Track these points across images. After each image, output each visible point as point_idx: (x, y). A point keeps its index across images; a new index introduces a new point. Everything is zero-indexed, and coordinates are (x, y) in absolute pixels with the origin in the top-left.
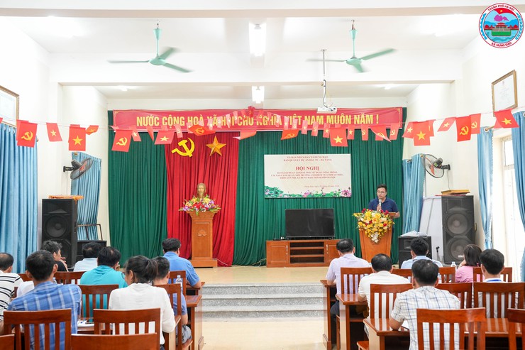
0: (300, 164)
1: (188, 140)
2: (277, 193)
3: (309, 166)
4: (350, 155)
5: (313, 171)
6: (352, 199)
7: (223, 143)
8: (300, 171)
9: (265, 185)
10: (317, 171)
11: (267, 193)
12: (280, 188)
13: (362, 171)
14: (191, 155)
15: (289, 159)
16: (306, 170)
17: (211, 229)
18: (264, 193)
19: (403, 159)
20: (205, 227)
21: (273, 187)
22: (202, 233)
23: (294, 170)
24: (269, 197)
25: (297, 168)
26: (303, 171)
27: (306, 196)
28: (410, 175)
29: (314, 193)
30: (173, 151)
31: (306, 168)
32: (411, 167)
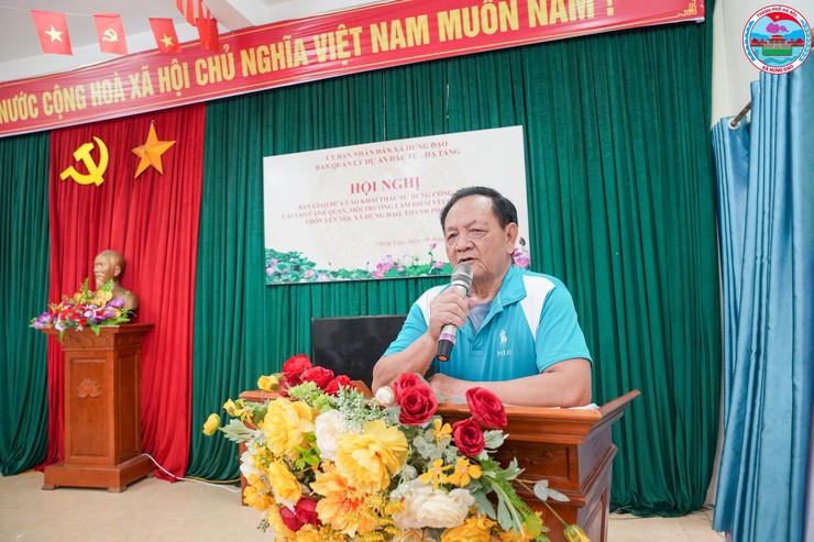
0: (364, 174)
1: (95, 144)
2: (297, 268)
3: (389, 178)
4: (519, 129)
5: (403, 191)
7: (169, 140)
8: (361, 196)
9: (268, 245)
10: (413, 190)
11: (270, 271)
12: (307, 254)
14: (99, 181)
15: (330, 162)
16: (381, 191)
17: (112, 378)
18: (263, 269)
19: (715, 121)
20: (97, 372)
21: (286, 252)
22: (87, 388)
23: (346, 195)
24: (277, 281)
25: (356, 188)
26: (372, 195)
27: (381, 275)
28: (744, 179)
29: (407, 263)
30: (64, 176)
31: (379, 186)
32: (747, 145)
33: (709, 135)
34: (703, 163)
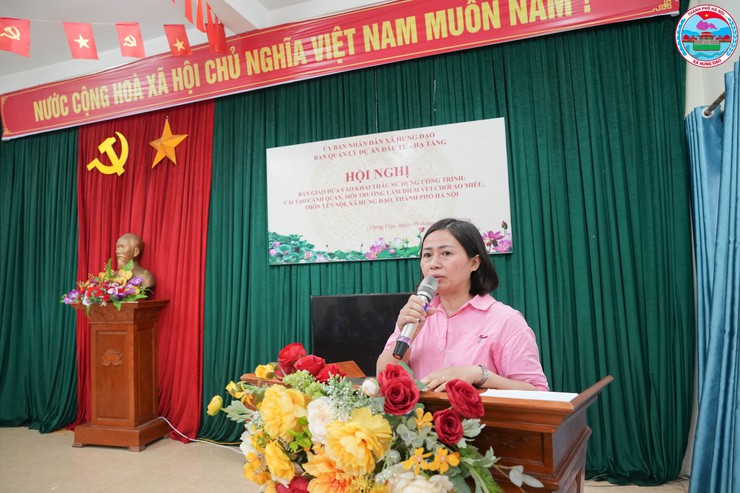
0: (358, 163)
1: (117, 138)
2: (297, 250)
3: (381, 167)
4: (501, 121)
5: (394, 179)
6: (514, 259)
7: (182, 134)
8: (355, 183)
9: (271, 229)
10: (403, 178)
11: (273, 252)
12: (307, 237)
13: (543, 169)
14: (120, 171)
15: (327, 153)
16: (374, 180)
17: (132, 349)
18: (267, 250)
19: (689, 111)
20: (118, 344)
21: (288, 235)
22: (110, 357)
23: (341, 182)
24: (279, 261)
25: (351, 177)
26: (365, 182)
27: (374, 256)
29: (398, 245)
30: (90, 167)
31: (372, 174)
32: (720, 133)
33: (682, 124)
34: (676, 150)
